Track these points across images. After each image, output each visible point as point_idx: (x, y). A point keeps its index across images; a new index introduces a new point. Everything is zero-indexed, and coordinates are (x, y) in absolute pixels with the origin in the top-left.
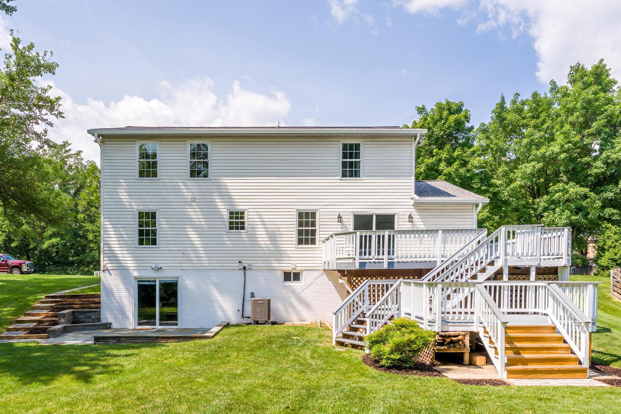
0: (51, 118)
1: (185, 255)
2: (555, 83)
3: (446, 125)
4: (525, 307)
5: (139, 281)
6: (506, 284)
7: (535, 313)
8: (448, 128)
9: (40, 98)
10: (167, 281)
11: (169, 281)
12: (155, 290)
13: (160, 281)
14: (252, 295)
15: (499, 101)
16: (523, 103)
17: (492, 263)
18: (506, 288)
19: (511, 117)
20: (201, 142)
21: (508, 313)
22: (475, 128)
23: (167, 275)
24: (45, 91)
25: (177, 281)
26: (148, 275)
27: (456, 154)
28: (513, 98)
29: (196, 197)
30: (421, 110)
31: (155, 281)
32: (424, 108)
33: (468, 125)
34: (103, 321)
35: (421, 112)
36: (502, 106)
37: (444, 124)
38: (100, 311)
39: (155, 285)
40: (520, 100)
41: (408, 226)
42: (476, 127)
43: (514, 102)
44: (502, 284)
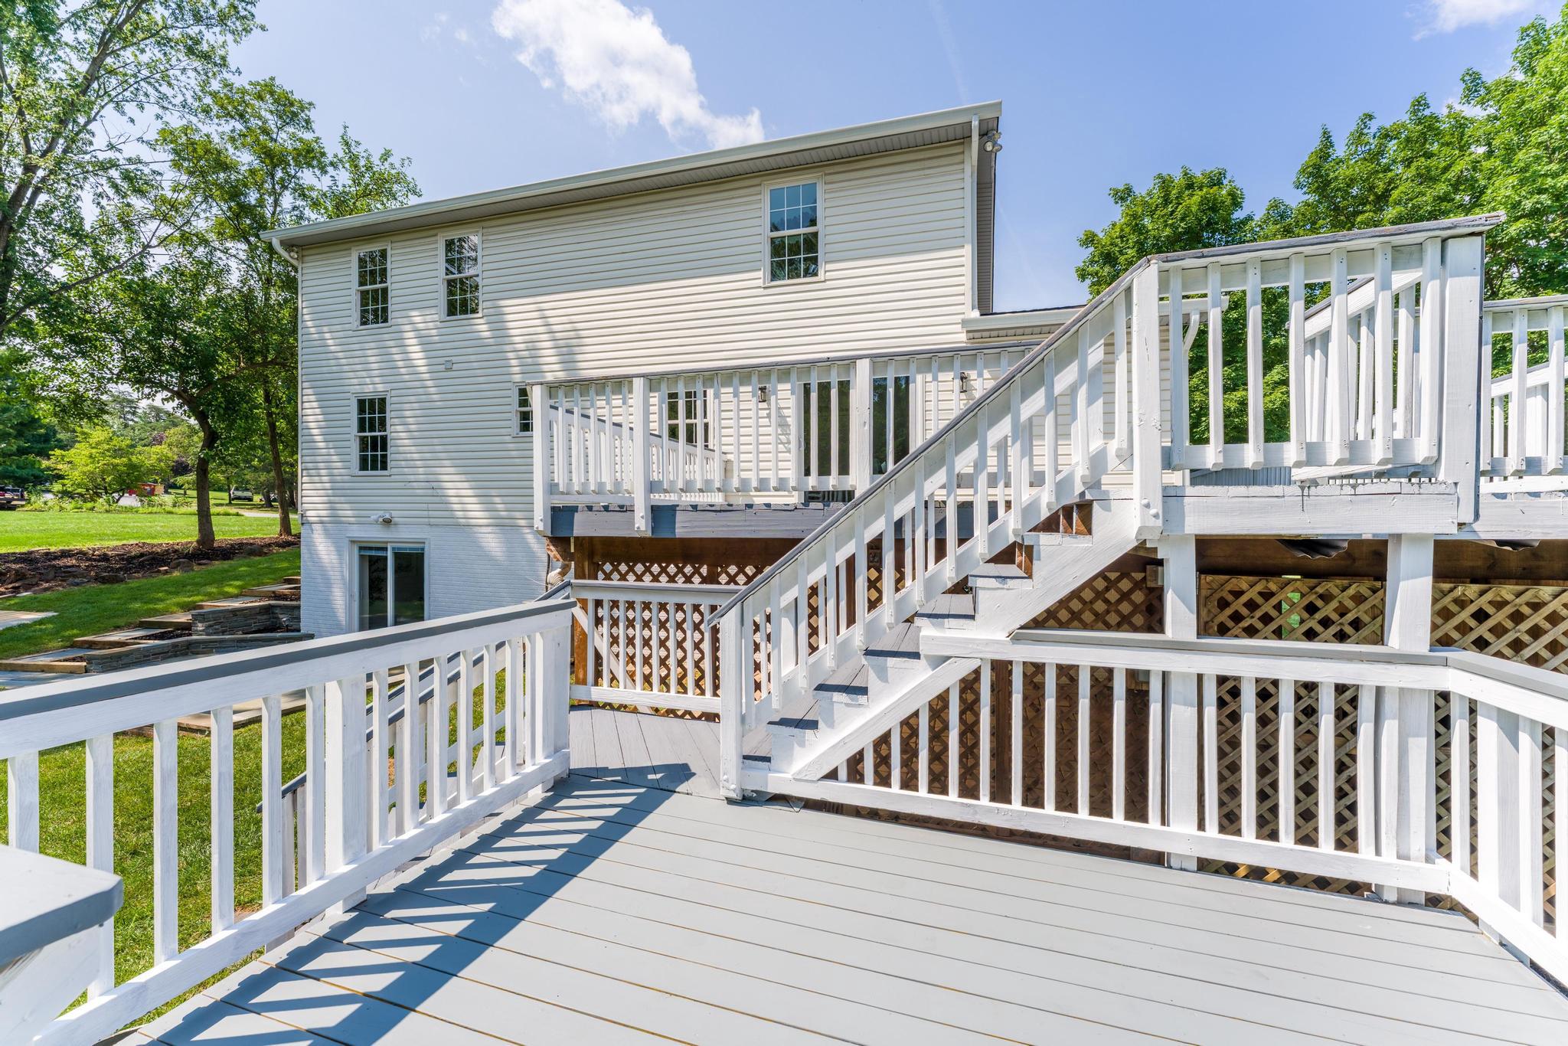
1: (434, 492)
2: (1477, 77)
3: (1179, 214)
4: (1347, 839)
5: (361, 548)
6: (1183, 665)
7: (1434, 901)
8: (1183, 219)
10: (406, 549)
11: (410, 549)
12: (385, 570)
13: (393, 549)
15: (1315, 143)
16: (1386, 136)
17: (1073, 517)
18: (1182, 692)
20: (464, 233)
21: (1205, 866)
22: (1257, 218)
23: (405, 535)
25: (423, 549)
26: (375, 534)
28: (1354, 128)
29: (454, 359)
30: (1121, 194)
31: (385, 549)
32: (1129, 190)
33: (1239, 215)
35: (1122, 199)
36: (1324, 153)
37: (1172, 212)
38: (298, 607)
39: (386, 558)
40: (1373, 130)
42: (1259, 216)
43: (1359, 137)
44: (1151, 661)
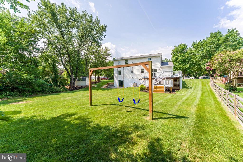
0: (110, 57)
2: (207, 37)
9: (109, 54)
14: (134, 82)
15: (193, 42)
17: (163, 77)
19: (196, 46)
20: (127, 60)
23: (122, 80)
24: (109, 53)
25: (124, 80)
26: (120, 80)
27: (182, 55)
28: (196, 42)
30: (175, 46)
32: (176, 46)
34: (114, 86)
36: (194, 43)
41: (159, 71)
42: (188, 48)
